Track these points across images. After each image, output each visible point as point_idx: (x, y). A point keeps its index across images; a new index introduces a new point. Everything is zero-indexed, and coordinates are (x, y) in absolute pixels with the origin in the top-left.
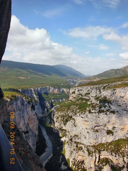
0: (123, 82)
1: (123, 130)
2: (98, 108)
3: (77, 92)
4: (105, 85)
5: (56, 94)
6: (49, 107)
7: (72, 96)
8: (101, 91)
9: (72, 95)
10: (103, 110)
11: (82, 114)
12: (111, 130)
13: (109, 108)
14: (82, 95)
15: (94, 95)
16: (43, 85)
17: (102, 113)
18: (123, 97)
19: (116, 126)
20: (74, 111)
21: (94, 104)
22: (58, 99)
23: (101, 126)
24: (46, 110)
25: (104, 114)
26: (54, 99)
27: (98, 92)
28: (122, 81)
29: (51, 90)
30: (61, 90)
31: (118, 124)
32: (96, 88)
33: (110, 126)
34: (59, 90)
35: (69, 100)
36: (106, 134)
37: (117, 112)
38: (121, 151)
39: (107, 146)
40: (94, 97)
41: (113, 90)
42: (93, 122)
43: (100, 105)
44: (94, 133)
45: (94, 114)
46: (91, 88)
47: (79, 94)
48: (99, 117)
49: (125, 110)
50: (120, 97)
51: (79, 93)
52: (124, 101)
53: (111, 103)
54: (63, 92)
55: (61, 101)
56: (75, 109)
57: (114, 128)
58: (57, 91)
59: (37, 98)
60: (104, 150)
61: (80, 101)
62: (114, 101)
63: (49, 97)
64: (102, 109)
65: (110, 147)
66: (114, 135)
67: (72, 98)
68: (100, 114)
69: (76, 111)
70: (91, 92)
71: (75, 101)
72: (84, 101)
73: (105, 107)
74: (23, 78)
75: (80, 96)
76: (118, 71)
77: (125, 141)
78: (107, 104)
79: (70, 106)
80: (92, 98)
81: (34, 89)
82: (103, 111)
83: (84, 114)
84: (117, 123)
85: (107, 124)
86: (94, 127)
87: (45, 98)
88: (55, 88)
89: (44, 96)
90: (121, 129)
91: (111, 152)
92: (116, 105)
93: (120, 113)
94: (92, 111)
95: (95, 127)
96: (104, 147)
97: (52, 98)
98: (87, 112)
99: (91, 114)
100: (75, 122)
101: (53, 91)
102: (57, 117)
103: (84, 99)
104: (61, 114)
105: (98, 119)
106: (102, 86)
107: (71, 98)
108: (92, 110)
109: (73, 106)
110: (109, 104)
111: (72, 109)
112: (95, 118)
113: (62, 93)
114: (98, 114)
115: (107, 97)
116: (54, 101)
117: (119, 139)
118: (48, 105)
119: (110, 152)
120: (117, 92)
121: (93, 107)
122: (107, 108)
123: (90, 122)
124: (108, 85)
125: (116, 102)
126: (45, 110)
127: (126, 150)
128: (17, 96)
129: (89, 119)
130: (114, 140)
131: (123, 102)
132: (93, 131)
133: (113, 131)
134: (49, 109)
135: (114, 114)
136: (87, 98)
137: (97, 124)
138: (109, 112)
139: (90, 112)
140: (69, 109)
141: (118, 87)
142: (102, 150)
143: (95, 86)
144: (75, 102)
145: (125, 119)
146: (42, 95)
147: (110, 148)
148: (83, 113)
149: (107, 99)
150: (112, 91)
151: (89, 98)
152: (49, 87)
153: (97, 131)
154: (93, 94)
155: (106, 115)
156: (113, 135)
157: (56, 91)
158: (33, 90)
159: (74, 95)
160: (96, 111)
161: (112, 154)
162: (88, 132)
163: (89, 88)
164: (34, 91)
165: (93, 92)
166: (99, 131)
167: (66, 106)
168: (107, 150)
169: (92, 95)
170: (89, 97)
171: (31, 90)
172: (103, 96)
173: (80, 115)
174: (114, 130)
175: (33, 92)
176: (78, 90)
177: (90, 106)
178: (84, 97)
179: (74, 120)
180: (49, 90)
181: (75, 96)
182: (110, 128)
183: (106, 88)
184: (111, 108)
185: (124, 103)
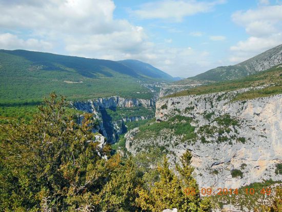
0: (252, 88)
1: (258, 169)
2: (217, 134)
3: (170, 106)
4: (220, 94)
5: (129, 109)
6: (118, 131)
7: (162, 113)
8: (213, 104)
9: (161, 111)
10: (226, 136)
11: (189, 144)
12: (239, 169)
13: (235, 134)
14: (179, 111)
15: (202, 111)
16: (106, 94)
17: (223, 141)
18: (258, 115)
19: (246, 163)
20: (168, 139)
21: (210, 128)
22: (132, 118)
23: (222, 163)
24: (114, 135)
25: (228, 143)
26: (127, 118)
27: (208, 106)
28: (250, 86)
29: (121, 103)
30: (137, 102)
31: (250, 159)
32: (205, 99)
33: (237, 162)
34: (135, 103)
35: (157, 119)
36: (231, 176)
37: (249, 139)
38: (256, 203)
39: (234, 197)
40: (202, 114)
41: (242, 103)
42: (209, 158)
43: (220, 129)
44: (211, 175)
45: (211, 144)
46: (195, 100)
47: (174, 110)
48: (219, 149)
49: (262, 136)
50: (255, 114)
51: (174, 108)
52: (261, 121)
53: (238, 125)
54: (140, 105)
55: (137, 120)
56: (170, 134)
57: (243, 165)
58: (131, 104)
59: (100, 116)
60: (228, 203)
61: (177, 122)
62: (243, 121)
63: (117, 115)
64: (223, 135)
65: (237, 197)
66: (244, 178)
67: (162, 115)
68: (220, 144)
69: (171, 137)
70: (197, 105)
71: (169, 120)
72: (184, 121)
73: (228, 132)
74: (71, 82)
75: (177, 113)
76: (233, 70)
77: (263, 186)
78: (231, 127)
79: (160, 129)
80: (197, 115)
81: (93, 102)
82: (225, 139)
83: (192, 145)
84: (248, 158)
85: (232, 160)
86: (210, 166)
87: (111, 116)
88: (127, 99)
89: (109, 112)
90: (255, 168)
91: (241, 205)
92: (247, 128)
93: (255, 141)
94: (207, 139)
95: (212, 166)
96: (229, 198)
97: (123, 116)
98: (199, 141)
99: (205, 144)
100: (175, 158)
101: (124, 104)
102: (138, 149)
103: (184, 118)
104: (145, 143)
105: (218, 152)
106: (214, 96)
107: (158, 116)
108: (208, 137)
109: (165, 130)
110: (236, 126)
111: (164, 135)
112: (212, 151)
113: (139, 107)
114: (217, 143)
115: (231, 115)
116: (127, 121)
117: (251, 184)
118: (118, 127)
119: (239, 206)
120: (248, 106)
121: (208, 132)
122: (232, 133)
123: (204, 158)
124: (226, 94)
125: (248, 123)
126: (112, 136)
127: (264, 202)
128: (78, 116)
129: (203, 153)
130: (244, 186)
131: (258, 123)
132: (210, 173)
133: (242, 171)
134: (118, 135)
135: (244, 143)
136: (189, 116)
137: (216, 161)
138: (235, 140)
139: (203, 141)
140: (158, 134)
141: (250, 98)
142: (226, 202)
143: (203, 96)
144: (169, 123)
145: (262, 151)
146: (106, 111)
147: (239, 199)
148: (192, 142)
149: (231, 118)
150: (239, 104)
151: (192, 116)
152: (118, 98)
153: (216, 172)
154: (200, 109)
155: (231, 145)
156: (242, 178)
157: (129, 104)
158: (91, 102)
159: (165, 111)
160: (214, 139)
161: (242, 209)
162: (201, 175)
163: (192, 99)
164: (94, 104)
165: (200, 105)
166: (219, 172)
167: (153, 130)
168: (233, 203)
169: (198, 111)
170: (191, 114)
171: (89, 103)
172: (223, 113)
173: (185, 146)
174: (244, 168)
175: (93, 106)
176: (173, 103)
177: (202, 131)
178: (184, 115)
179: (175, 154)
180: (117, 103)
181: (166, 113)
182: (237, 166)
183: (223, 98)
184: (239, 134)
185: (261, 123)
